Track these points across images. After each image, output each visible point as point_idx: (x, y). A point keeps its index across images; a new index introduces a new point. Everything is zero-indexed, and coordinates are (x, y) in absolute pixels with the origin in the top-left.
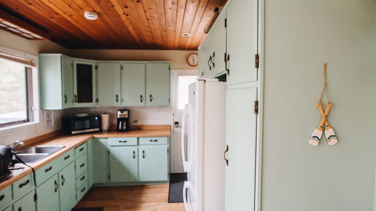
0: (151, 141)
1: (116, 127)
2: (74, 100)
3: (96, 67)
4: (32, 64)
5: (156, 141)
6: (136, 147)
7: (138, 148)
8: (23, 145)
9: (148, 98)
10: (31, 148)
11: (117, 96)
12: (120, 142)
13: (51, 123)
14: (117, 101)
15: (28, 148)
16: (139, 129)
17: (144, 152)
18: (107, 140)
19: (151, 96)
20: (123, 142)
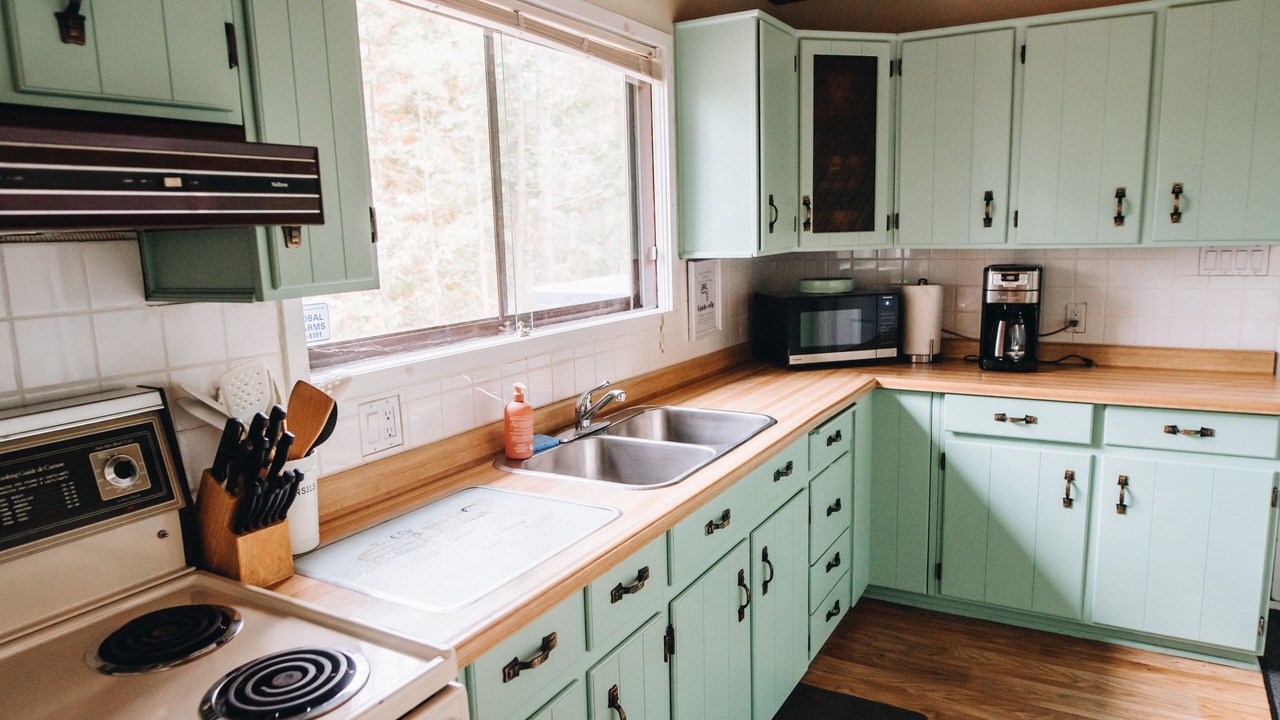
0: (1173, 430)
1: (975, 349)
2: (803, 221)
3: (896, 67)
4: (652, 71)
5: (1205, 433)
6: (1088, 453)
7: (1094, 459)
8: (623, 399)
9: (1161, 203)
10: (647, 413)
11: (989, 197)
12: (1002, 418)
13: (713, 317)
14: (988, 221)
15: (641, 411)
16: (1083, 360)
17: (1123, 482)
18: (936, 401)
19: (1177, 191)
20: (1014, 420)
